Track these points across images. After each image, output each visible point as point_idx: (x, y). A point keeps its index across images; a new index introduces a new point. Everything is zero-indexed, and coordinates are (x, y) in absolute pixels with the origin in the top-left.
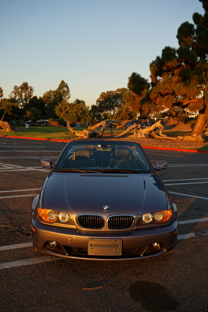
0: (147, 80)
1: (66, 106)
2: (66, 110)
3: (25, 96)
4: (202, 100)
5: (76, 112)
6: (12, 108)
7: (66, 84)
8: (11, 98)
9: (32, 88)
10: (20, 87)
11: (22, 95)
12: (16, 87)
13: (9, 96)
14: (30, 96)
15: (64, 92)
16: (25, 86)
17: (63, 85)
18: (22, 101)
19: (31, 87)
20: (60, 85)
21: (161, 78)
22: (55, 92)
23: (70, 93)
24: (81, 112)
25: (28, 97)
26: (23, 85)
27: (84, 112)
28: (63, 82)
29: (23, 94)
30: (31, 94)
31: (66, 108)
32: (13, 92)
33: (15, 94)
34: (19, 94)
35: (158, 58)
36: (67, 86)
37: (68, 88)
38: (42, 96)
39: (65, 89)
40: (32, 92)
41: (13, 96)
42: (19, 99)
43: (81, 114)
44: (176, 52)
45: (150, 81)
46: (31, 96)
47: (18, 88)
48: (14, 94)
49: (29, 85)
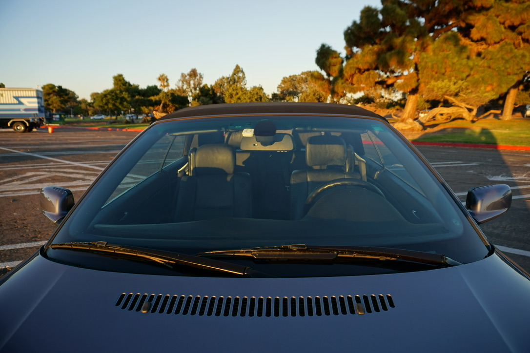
0: (339, 54)
1: (238, 91)
2: (238, 96)
3: (194, 84)
4: (415, 75)
5: (250, 98)
6: (171, 96)
7: (241, 69)
8: (178, 87)
9: (202, 74)
10: (188, 75)
11: (190, 83)
12: (183, 75)
13: (176, 85)
14: (199, 84)
15: (239, 78)
16: (193, 74)
17: (238, 70)
18: (191, 91)
19: (200, 74)
20: (235, 70)
21: (358, 49)
22: (228, 78)
23: (246, 79)
24: (256, 97)
25: (197, 85)
26: (191, 71)
27: (261, 98)
28: (237, 67)
29: (192, 82)
30: (201, 82)
31: (237, 94)
32: (180, 81)
33: (183, 83)
34: (186, 82)
35: (355, 23)
36: (242, 71)
37: (244, 74)
38: (213, 84)
39: (241, 75)
40: (201, 79)
41: (180, 84)
42: (187, 88)
43: (256, 100)
44: (379, 13)
45: (343, 54)
46: (201, 84)
47: (185, 75)
48: (181, 82)
49: (198, 71)
